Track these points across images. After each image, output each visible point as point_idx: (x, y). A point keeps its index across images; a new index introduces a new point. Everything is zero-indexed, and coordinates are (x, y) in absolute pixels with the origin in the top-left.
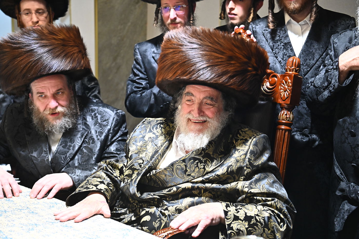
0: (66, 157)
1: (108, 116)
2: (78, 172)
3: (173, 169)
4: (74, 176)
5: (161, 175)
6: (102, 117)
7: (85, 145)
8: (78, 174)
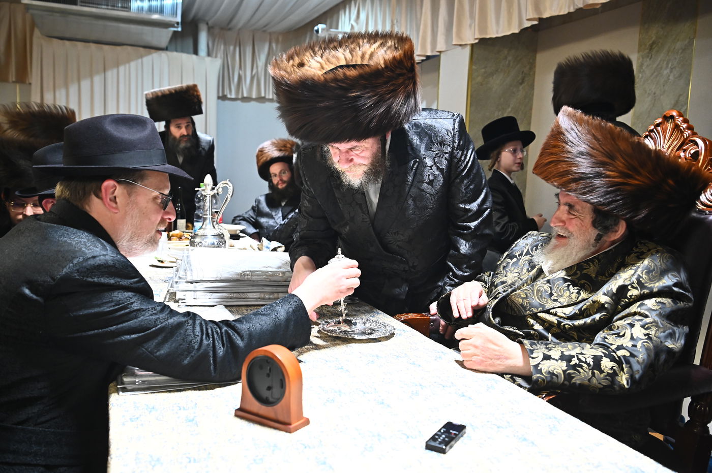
3: (533, 291)
5: (517, 299)
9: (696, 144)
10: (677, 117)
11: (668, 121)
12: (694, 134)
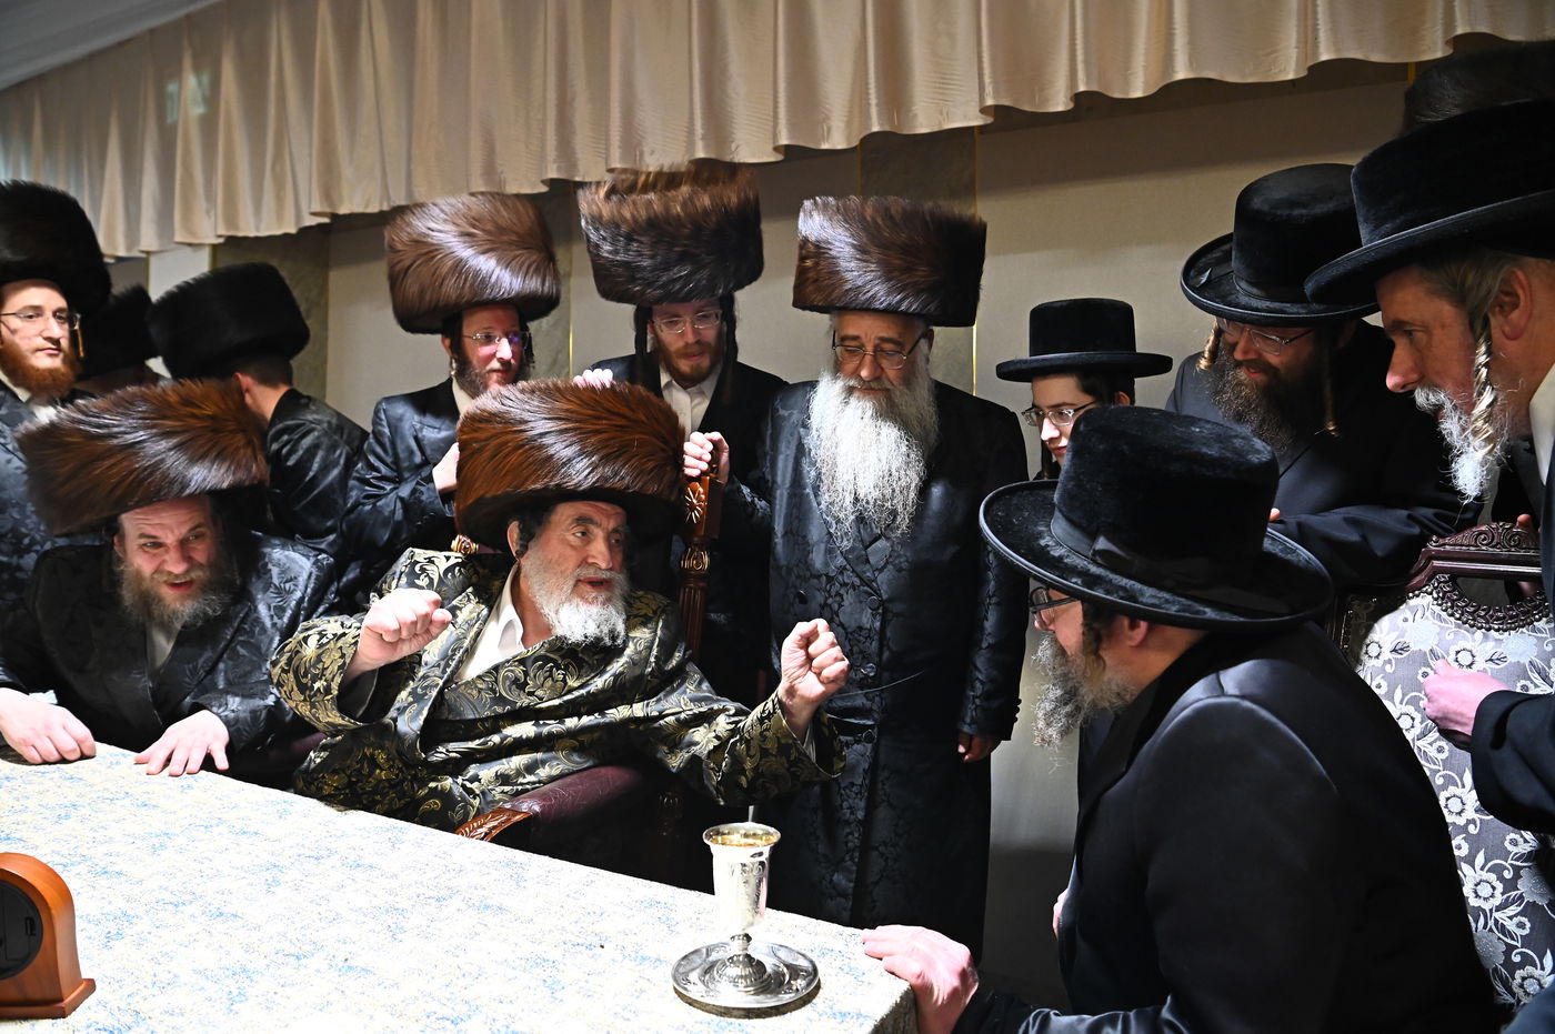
0: (195, 668)
1: (297, 568)
2: (234, 703)
3: (496, 679)
4: (226, 713)
5: (470, 691)
6: (283, 572)
7: (241, 638)
8: (234, 707)
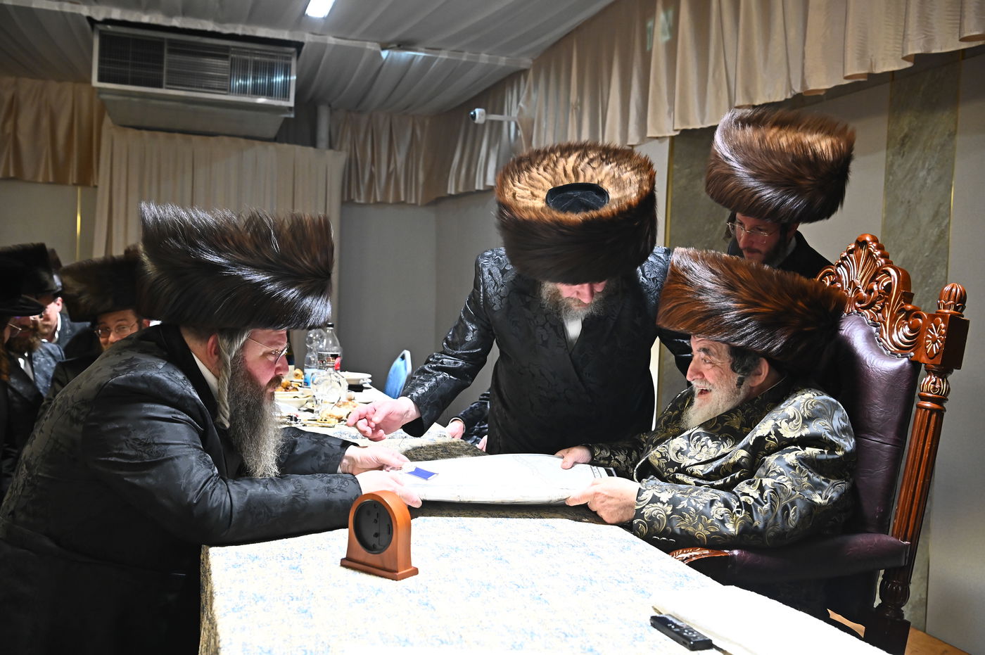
9: (889, 275)
10: (871, 243)
11: (861, 248)
12: (889, 263)
